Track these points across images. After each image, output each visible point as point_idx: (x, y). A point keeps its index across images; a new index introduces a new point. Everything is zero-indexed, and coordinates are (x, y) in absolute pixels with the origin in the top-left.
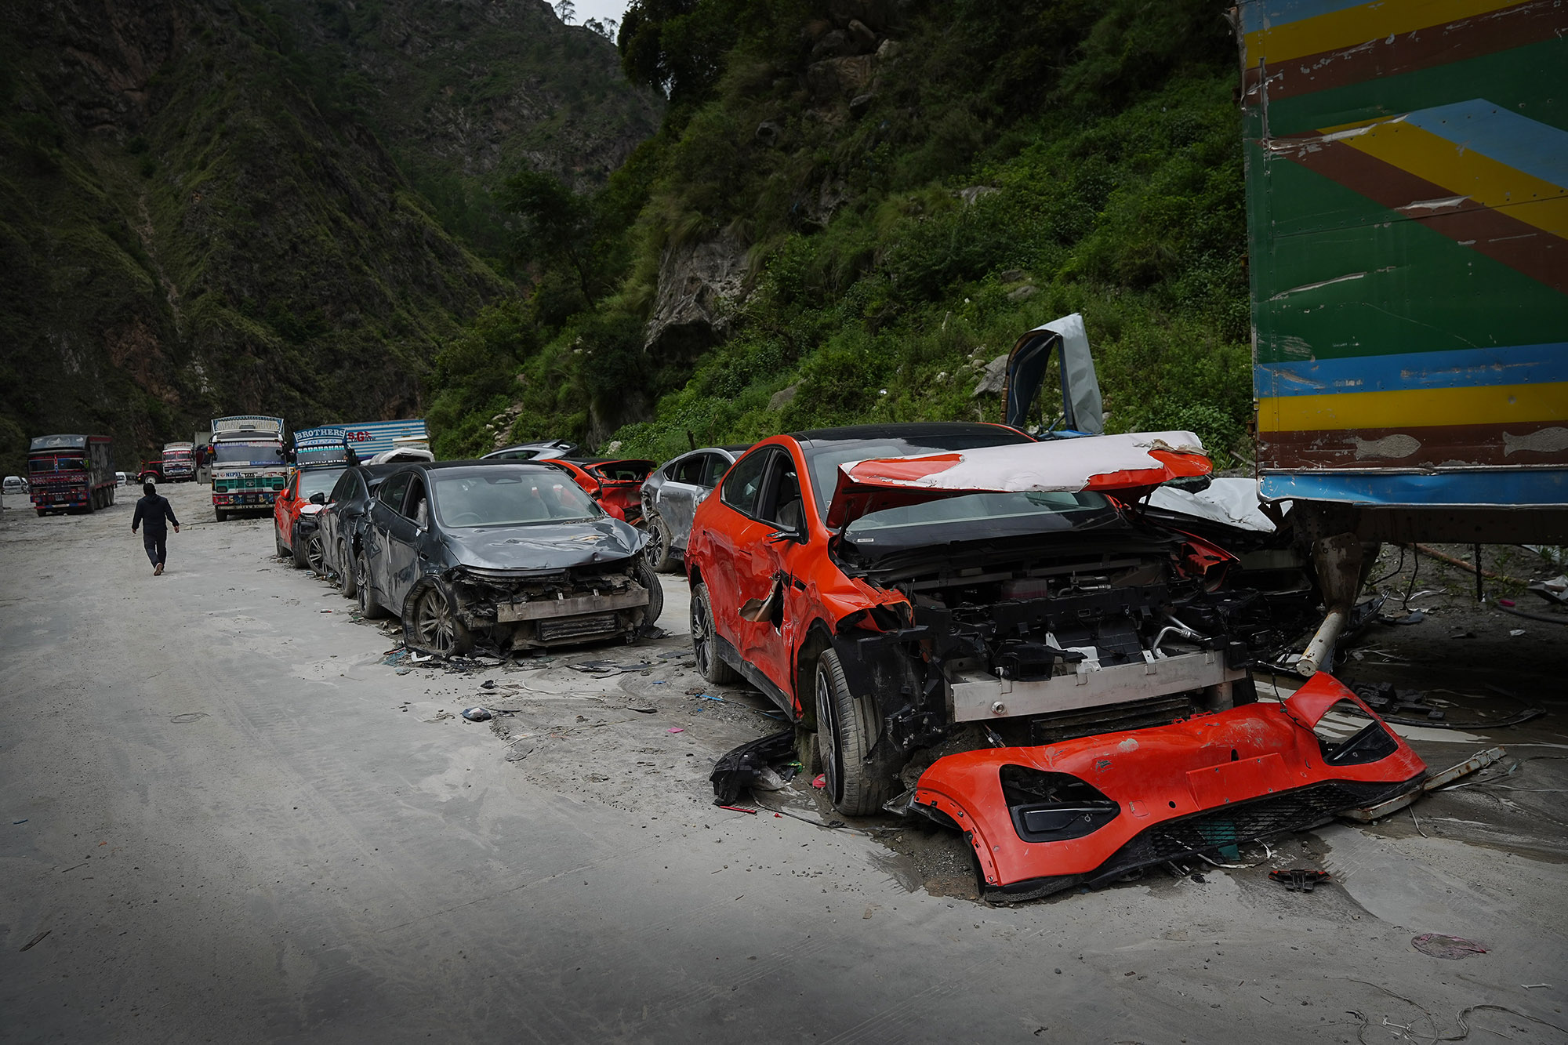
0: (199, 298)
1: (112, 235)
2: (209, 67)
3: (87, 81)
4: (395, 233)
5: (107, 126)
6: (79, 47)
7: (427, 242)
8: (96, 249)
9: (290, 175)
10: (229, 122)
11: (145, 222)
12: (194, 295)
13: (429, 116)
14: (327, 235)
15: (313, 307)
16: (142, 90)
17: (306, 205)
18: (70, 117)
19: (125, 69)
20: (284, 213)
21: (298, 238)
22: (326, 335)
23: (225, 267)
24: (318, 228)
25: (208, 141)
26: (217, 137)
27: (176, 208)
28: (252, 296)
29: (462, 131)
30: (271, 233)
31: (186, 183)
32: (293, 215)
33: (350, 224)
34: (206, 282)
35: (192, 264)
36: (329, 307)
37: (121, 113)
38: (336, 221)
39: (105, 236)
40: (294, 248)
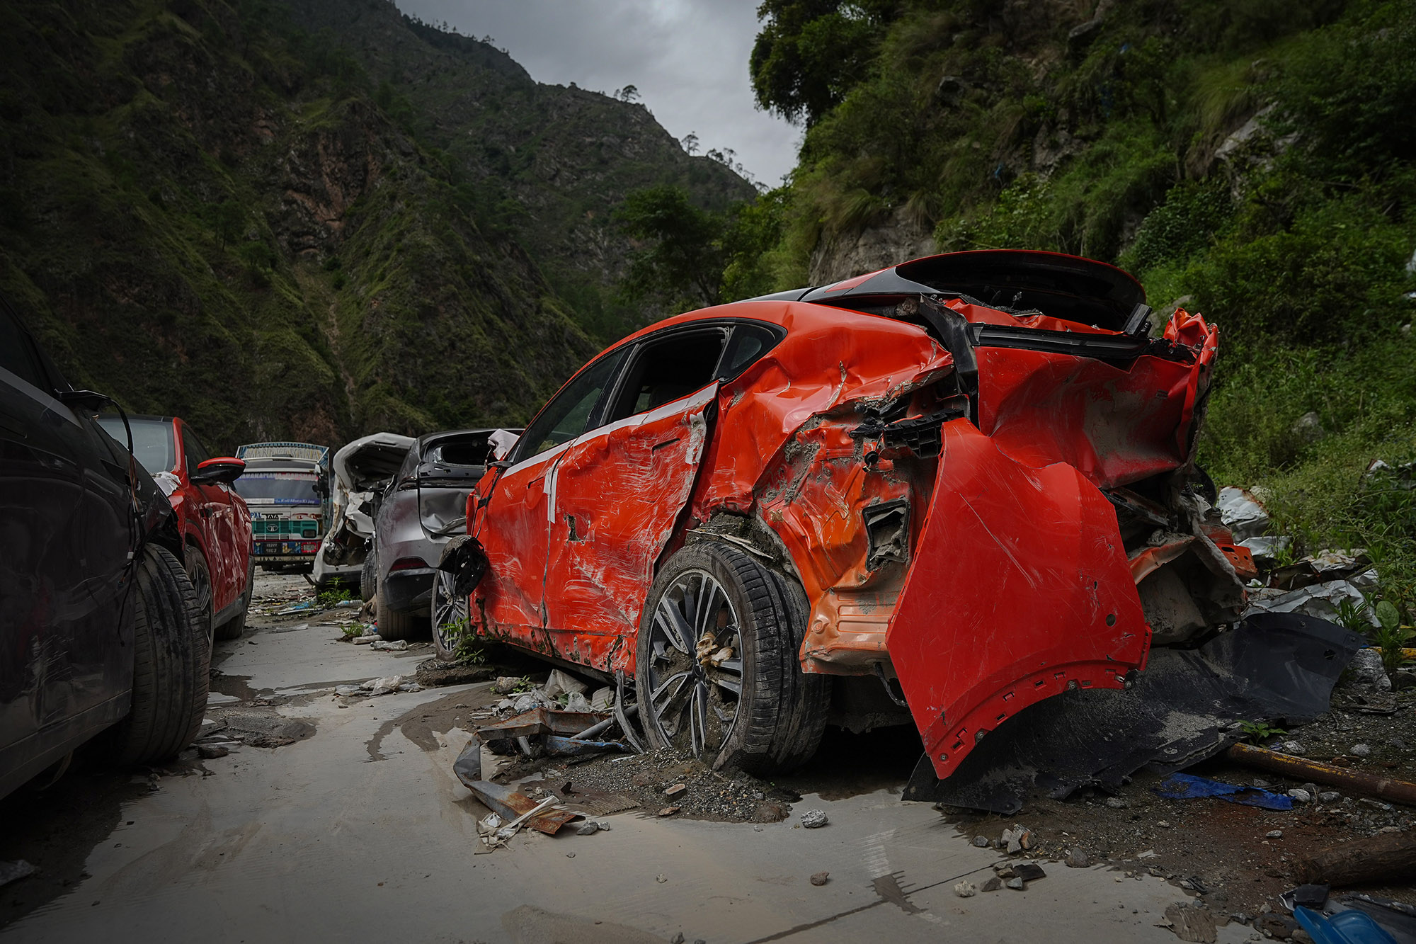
0: (371, 389)
1: (305, 336)
2: (393, 198)
3: (299, 215)
4: (540, 333)
5: (312, 250)
6: (296, 190)
7: (567, 341)
8: (290, 348)
9: (452, 283)
10: (405, 241)
11: (333, 326)
12: (367, 386)
13: (573, 236)
14: (481, 334)
15: (466, 396)
16: (340, 220)
17: (464, 308)
18: (285, 244)
19: (328, 204)
20: (446, 316)
21: (457, 336)
22: (476, 421)
23: (394, 362)
24: (474, 328)
25: (387, 258)
26: (395, 253)
27: (358, 313)
28: (415, 387)
29: (600, 248)
30: (434, 332)
31: (367, 293)
32: (453, 317)
33: (501, 325)
34: (377, 374)
35: (367, 360)
36: (480, 397)
37: (323, 239)
38: (489, 322)
39: (299, 337)
40: (453, 345)
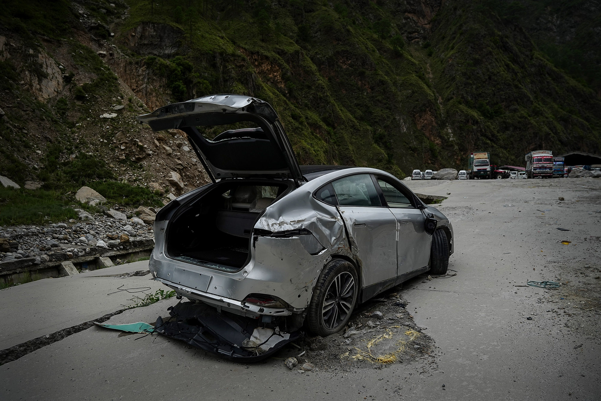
0: (450, 101)
1: (420, 77)
2: (455, 9)
3: (411, 24)
4: (533, 70)
5: (417, 40)
6: (409, 12)
7: (548, 73)
8: (414, 83)
9: (489, 46)
10: (464, 28)
11: (429, 73)
12: (449, 100)
13: (539, 21)
14: (504, 71)
15: (497, 103)
16: (429, 24)
17: (495, 59)
18: (405, 38)
19: (424, 17)
20: (487, 63)
21: (492, 73)
22: (502, 116)
23: (461, 87)
24: (500, 68)
25: (454, 38)
26: (458, 35)
27: (442, 66)
28: (472, 99)
29: (555, 25)
30: (480, 72)
31: (446, 56)
32: (490, 63)
33: (513, 66)
34: (453, 94)
35: (447, 88)
36: (504, 103)
37: (422, 34)
38: (507, 65)
39: (418, 78)
40: (490, 78)
